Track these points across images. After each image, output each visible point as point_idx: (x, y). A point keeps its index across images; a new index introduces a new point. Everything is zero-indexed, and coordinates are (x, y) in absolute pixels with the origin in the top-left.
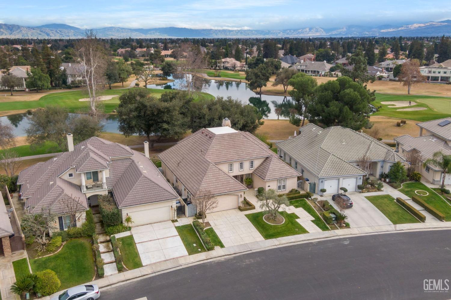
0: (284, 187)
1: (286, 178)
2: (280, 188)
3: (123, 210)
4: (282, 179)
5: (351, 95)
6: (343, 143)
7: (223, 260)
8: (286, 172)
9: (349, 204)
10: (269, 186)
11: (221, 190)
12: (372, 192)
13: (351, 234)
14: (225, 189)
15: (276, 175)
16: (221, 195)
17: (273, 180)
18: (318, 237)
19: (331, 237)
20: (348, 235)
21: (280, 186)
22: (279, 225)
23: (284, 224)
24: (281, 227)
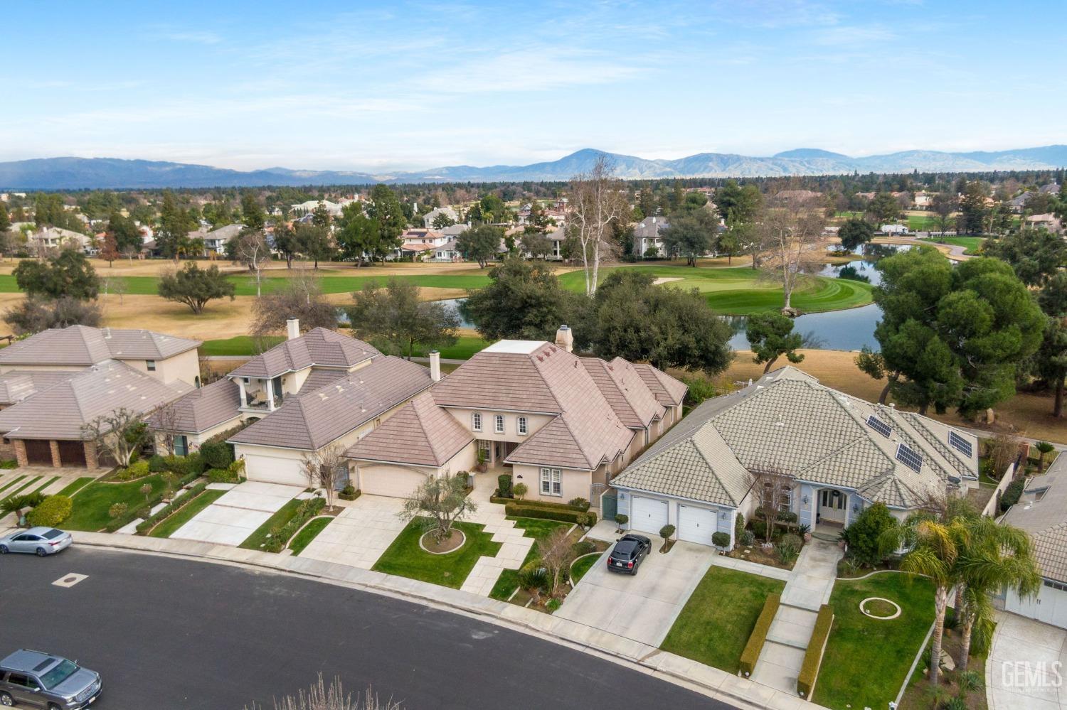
0: (557, 487)
1: (561, 469)
2: (548, 487)
3: (235, 447)
4: (551, 469)
6: (778, 424)
7: (257, 573)
8: (564, 455)
9: (621, 565)
10: (520, 477)
11: (392, 454)
12: (756, 562)
13: (527, 626)
14: (399, 455)
15: (535, 457)
16: (391, 465)
17: (531, 465)
18: (454, 604)
19: (480, 614)
20: (519, 624)
21: (548, 483)
22: (429, 554)
23: (444, 555)
24: (428, 559)
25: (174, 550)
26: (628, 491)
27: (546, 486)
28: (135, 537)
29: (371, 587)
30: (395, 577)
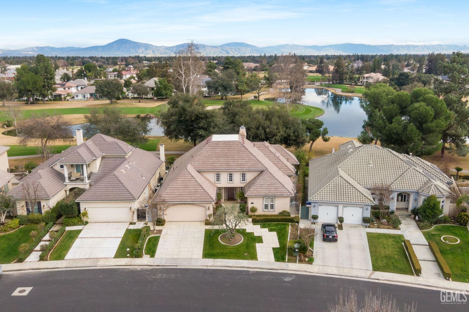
0: (272, 207)
1: (275, 197)
2: (267, 207)
3: (81, 204)
4: (269, 197)
5: (419, 110)
6: (370, 166)
7: (139, 269)
8: (275, 189)
9: (331, 237)
10: (252, 203)
11: (185, 198)
12: (383, 228)
13: (305, 271)
14: (189, 198)
15: (261, 192)
16: (185, 204)
17: (257, 196)
18: (261, 267)
19: (278, 270)
20: (301, 271)
21: (267, 205)
22: (229, 246)
23: (238, 245)
24: (230, 249)
25: (74, 265)
26: (317, 203)
27: (266, 207)
28: (39, 262)
29: (210, 266)
30: (219, 260)
